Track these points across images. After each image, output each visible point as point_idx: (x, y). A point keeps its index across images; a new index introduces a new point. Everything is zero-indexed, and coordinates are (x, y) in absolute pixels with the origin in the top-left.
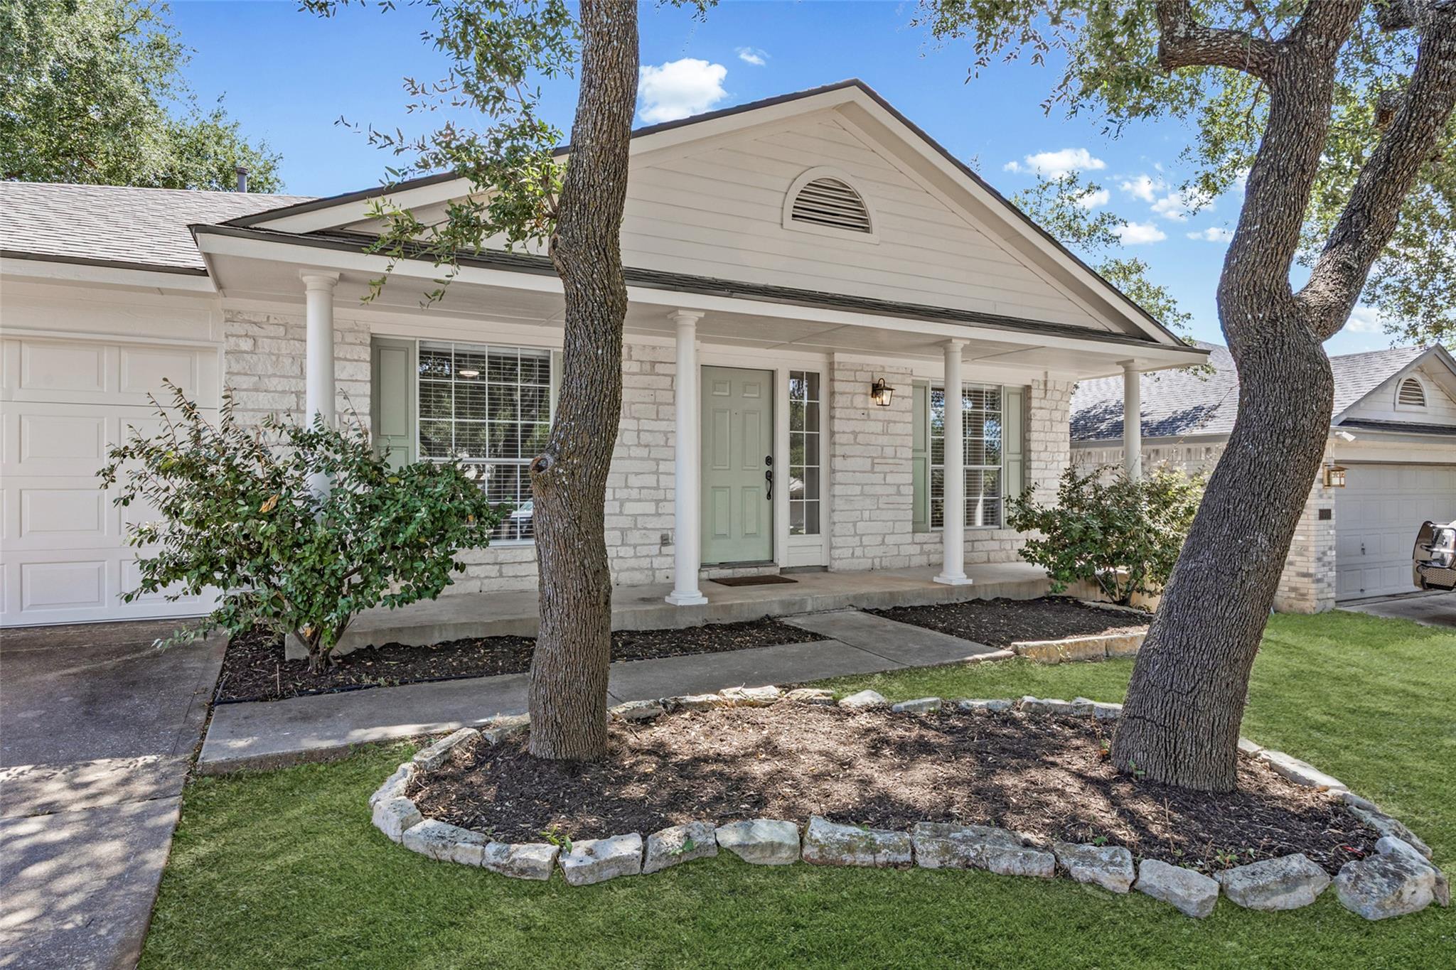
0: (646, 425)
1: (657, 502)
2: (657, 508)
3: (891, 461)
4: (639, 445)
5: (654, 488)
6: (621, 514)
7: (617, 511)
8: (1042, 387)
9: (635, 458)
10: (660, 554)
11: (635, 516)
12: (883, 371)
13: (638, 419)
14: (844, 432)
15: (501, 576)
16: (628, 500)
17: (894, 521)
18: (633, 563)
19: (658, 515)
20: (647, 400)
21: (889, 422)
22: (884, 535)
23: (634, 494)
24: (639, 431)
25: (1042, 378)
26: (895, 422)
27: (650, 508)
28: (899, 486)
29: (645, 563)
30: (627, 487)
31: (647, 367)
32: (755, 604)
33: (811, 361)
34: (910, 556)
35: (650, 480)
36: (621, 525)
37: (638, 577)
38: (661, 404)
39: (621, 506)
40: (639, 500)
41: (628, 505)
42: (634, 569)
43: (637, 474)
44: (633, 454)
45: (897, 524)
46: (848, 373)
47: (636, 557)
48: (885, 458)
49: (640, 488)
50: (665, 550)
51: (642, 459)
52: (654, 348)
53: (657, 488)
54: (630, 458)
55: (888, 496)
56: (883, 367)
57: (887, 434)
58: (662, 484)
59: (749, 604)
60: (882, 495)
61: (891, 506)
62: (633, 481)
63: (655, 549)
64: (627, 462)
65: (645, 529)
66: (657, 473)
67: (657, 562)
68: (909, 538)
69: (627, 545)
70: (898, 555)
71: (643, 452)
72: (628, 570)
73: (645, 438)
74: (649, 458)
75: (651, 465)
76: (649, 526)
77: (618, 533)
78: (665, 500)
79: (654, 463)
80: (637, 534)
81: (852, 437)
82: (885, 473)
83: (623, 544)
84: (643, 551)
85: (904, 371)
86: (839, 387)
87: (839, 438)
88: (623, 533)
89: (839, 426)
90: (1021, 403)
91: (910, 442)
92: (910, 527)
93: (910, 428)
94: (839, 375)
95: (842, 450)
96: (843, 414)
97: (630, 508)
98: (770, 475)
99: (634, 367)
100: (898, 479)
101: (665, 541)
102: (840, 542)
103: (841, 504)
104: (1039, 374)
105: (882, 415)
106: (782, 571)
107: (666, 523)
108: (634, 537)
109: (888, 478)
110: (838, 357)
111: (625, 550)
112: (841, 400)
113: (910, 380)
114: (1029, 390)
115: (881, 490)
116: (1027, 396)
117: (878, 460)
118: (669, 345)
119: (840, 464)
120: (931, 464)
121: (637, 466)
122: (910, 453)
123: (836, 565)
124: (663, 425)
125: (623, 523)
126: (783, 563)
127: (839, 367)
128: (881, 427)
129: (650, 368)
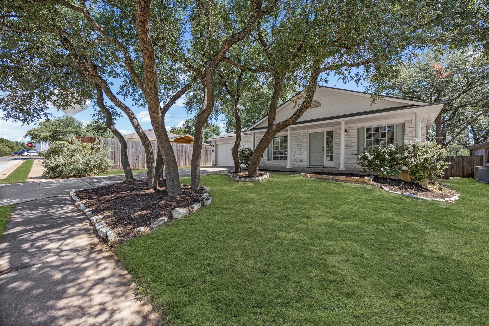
0: (298, 144)
3: (350, 146)
7: (294, 156)
8: (410, 122)
15: (280, 164)
18: (296, 164)
20: (299, 140)
22: (348, 161)
23: (297, 154)
25: (410, 120)
26: (351, 138)
27: (299, 156)
29: (298, 164)
33: (330, 129)
34: (356, 166)
35: (299, 152)
37: (297, 166)
38: (301, 140)
44: (297, 148)
45: (351, 159)
46: (338, 129)
48: (348, 145)
52: (300, 132)
55: (349, 153)
56: (348, 127)
58: (301, 152)
59: (296, 169)
61: (349, 155)
62: (297, 152)
67: (300, 164)
68: (355, 162)
70: (352, 165)
73: (298, 146)
76: (299, 159)
78: (301, 155)
79: (300, 149)
84: (298, 162)
85: (354, 126)
86: (336, 132)
87: (336, 142)
88: (295, 159)
89: (336, 140)
90: (401, 127)
91: (356, 141)
92: (356, 160)
93: (356, 139)
94: (336, 130)
95: (337, 145)
96: (337, 138)
97: (296, 156)
98: (323, 150)
99: (297, 135)
100: (352, 150)
101: (301, 161)
102: (336, 162)
103: (336, 155)
104: (408, 118)
105: (347, 137)
106: (324, 167)
107: (302, 158)
108: (297, 160)
109: (349, 150)
110: (336, 127)
111: (295, 162)
112: (337, 135)
113: (356, 128)
114: (404, 123)
115: (347, 152)
116: (403, 125)
117: (346, 146)
118: (302, 131)
119: (336, 147)
120: (366, 145)
121: (297, 150)
122: (356, 144)
123: (335, 167)
124: (301, 143)
125: (295, 158)
126: (324, 166)
127: (336, 129)
128: (347, 139)
129: (299, 135)
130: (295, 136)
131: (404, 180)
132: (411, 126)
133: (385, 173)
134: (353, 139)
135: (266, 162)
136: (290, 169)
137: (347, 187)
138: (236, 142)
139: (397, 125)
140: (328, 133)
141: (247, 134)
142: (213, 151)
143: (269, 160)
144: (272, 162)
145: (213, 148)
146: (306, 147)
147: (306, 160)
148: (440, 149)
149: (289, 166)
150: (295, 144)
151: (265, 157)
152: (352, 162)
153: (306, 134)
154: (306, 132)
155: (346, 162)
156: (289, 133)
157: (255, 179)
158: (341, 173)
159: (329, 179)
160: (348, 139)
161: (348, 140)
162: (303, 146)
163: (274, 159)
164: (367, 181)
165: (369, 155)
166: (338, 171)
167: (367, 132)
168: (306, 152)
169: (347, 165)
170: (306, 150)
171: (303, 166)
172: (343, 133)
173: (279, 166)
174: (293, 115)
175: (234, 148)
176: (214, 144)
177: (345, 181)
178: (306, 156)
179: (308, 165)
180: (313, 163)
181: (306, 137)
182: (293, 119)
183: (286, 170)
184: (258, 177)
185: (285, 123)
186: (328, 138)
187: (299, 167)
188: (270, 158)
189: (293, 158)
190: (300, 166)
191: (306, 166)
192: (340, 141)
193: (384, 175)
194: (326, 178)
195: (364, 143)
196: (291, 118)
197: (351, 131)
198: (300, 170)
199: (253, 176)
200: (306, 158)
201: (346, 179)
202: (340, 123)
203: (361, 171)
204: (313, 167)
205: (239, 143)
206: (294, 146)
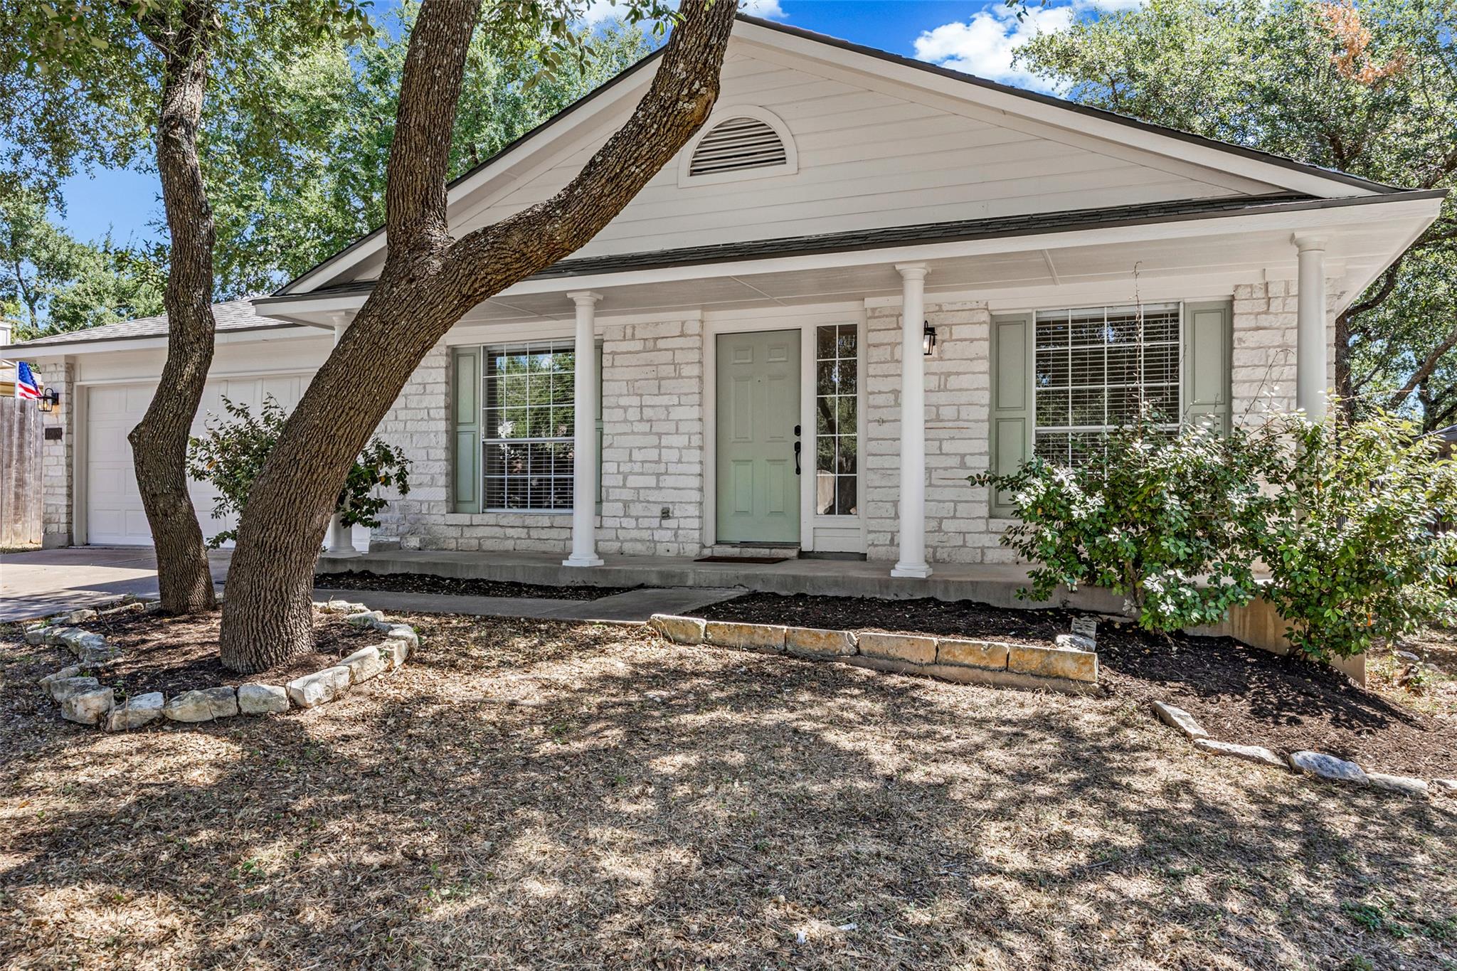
0: (648, 400)
1: (658, 475)
2: (658, 481)
3: (950, 424)
4: (641, 420)
5: (656, 462)
6: (624, 486)
7: (621, 484)
8: (1261, 294)
9: (638, 433)
10: (661, 527)
11: (637, 489)
12: (941, 310)
13: (641, 395)
14: (880, 392)
15: (529, 537)
16: (631, 473)
17: (956, 502)
18: (635, 534)
19: (658, 488)
20: (650, 376)
21: (949, 374)
22: (941, 519)
23: (637, 468)
24: (641, 407)
25: (1258, 282)
26: (958, 374)
27: (652, 481)
28: (963, 456)
29: (646, 535)
30: (631, 461)
31: (650, 344)
32: (632, 572)
33: (837, 313)
34: (983, 549)
35: (653, 455)
36: (623, 497)
37: (640, 548)
38: (663, 378)
39: (625, 479)
40: (642, 474)
41: (630, 478)
42: (637, 540)
43: (640, 448)
44: (636, 430)
45: (960, 507)
46: (888, 320)
47: (637, 528)
48: (942, 421)
49: (643, 462)
50: (665, 523)
51: (644, 434)
52: (657, 324)
53: (658, 462)
54: (633, 433)
55: (945, 469)
56: (940, 306)
57: (946, 389)
58: (664, 458)
59: (626, 571)
60: (936, 469)
61: (950, 482)
62: (637, 455)
63: (656, 522)
64: (630, 437)
65: (648, 502)
66: (659, 447)
67: (658, 535)
68: (981, 525)
69: (629, 516)
70: (964, 546)
71: (645, 427)
72: (631, 540)
73: (648, 413)
74: (650, 433)
75: (653, 440)
76: (651, 499)
77: (621, 505)
78: (666, 473)
79: (656, 438)
80: (639, 506)
81: (892, 397)
82: (941, 440)
83: (625, 516)
84: (644, 523)
85: (974, 305)
86: (874, 338)
87: (873, 400)
88: (626, 504)
89: (873, 385)
90: (1215, 321)
91: (985, 397)
92: (983, 510)
93: (985, 381)
94: (874, 324)
95: (877, 414)
96: (879, 370)
97: (633, 481)
98: (798, 447)
99: (637, 345)
100: (962, 447)
101: (666, 514)
102: (874, 525)
103: (876, 480)
104: (1250, 275)
105: (936, 366)
106: (802, 555)
107: (667, 496)
108: (636, 509)
109: (947, 447)
110: (870, 302)
111: (628, 523)
112: (876, 354)
113: (985, 317)
114: (1231, 302)
115: (934, 462)
116: (1227, 309)
117: (933, 421)
118: (670, 319)
119: (875, 430)
120: (1037, 425)
121: (640, 440)
122: (984, 413)
123: (871, 552)
124: (664, 400)
125: (626, 495)
126: (806, 546)
127: (874, 314)
128: (934, 381)
129: (652, 344)
130: (624, 346)
131: (1246, 640)
132: (1264, 321)
133: (1168, 608)
134: (964, 381)
135: (440, 518)
136: (592, 570)
137: (952, 717)
138: (171, 373)
139: (1199, 310)
140: (826, 337)
141: (296, 323)
142: (53, 434)
143: (455, 504)
144: (477, 519)
145: (56, 417)
146: (696, 427)
147: (693, 510)
148: (1432, 457)
149: (582, 556)
150: (624, 401)
151: (433, 483)
152: (963, 525)
153: (695, 342)
154: (694, 328)
155: (935, 525)
156: (581, 329)
157: (268, 698)
158: (904, 597)
159: (838, 657)
160: (940, 383)
161: (942, 388)
162: (677, 413)
163: (493, 500)
164: (1070, 668)
165: (1074, 488)
166: (887, 584)
167: (1041, 340)
168: (695, 455)
169: (935, 539)
170: (696, 441)
171: (674, 548)
172: (915, 342)
173: (523, 545)
174: (580, 182)
175: (148, 421)
176: (61, 388)
177: (937, 671)
178: (695, 482)
179: (710, 540)
180: (736, 532)
181: (695, 356)
182: (575, 210)
183: (564, 581)
184: (307, 666)
185: (517, 237)
186: (823, 371)
187: (653, 559)
188: (465, 493)
189: (614, 494)
190: (661, 549)
191: (692, 550)
192: (897, 393)
193: (1159, 618)
194: (818, 646)
195: (1024, 407)
196: (562, 204)
197: (959, 332)
198: (655, 580)
199: (257, 668)
200: (696, 496)
201: (944, 656)
202: (894, 280)
203: (1023, 594)
204: (735, 552)
205: (198, 383)
206: (618, 414)
